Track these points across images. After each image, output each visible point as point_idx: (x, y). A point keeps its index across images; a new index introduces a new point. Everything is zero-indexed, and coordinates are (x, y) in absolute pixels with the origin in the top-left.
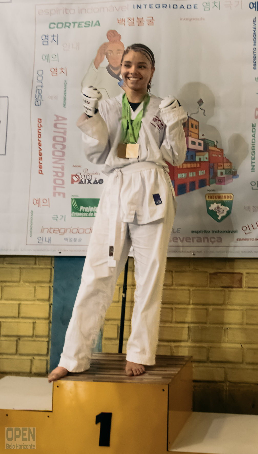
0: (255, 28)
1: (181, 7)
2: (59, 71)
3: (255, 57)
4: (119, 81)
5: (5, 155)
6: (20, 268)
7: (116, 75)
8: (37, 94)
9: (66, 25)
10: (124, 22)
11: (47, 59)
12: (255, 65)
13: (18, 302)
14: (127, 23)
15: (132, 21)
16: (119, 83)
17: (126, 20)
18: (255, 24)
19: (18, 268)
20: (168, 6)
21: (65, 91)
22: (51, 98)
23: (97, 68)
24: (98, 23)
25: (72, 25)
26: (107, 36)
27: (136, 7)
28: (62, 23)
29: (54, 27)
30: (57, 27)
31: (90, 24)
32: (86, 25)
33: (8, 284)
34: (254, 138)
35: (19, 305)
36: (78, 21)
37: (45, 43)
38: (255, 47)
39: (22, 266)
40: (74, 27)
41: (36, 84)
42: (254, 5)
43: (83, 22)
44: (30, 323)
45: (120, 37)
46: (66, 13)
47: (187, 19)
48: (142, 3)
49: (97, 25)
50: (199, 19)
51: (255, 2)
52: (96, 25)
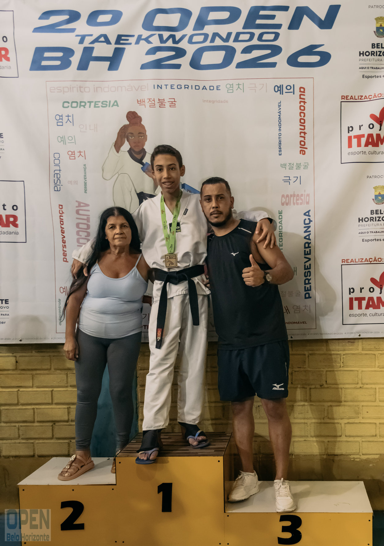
0: (280, 112)
1: (203, 89)
2: (77, 154)
3: (280, 143)
4: (142, 166)
5: (26, 242)
6: (50, 356)
7: (138, 159)
8: (56, 179)
9: (81, 104)
10: (144, 102)
11: (63, 141)
12: (280, 151)
13: (51, 389)
14: (147, 105)
15: (153, 101)
16: (142, 168)
17: (147, 101)
18: (280, 109)
19: (48, 356)
20: (190, 87)
21: (85, 176)
22: (70, 182)
23: (118, 152)
24: (116, 104)
25: (88, 104)
26: (127, 118)
27: (156, 87)
28: (76, 102)
29: (68, 107)
30: (72, 107)
31: (108, 104)
32: (103, 105)
33: (38, 372)
34: (281, 225)
35: (52, 391)
36: (94, 101)
37: (59, 124)
38: (280, 132)
39: (52, 354)
40: (90, 107)
41: (53, 168)
42: (279, 88)
43: (99, 102)
44: (64, 408)
45: (140, 119)
46: (80, 91)
47: (210, 101)
48: (163, 83)
49: (115, 105)
50: (222, 102)
51: (280, 85)
52: (113, 105)
